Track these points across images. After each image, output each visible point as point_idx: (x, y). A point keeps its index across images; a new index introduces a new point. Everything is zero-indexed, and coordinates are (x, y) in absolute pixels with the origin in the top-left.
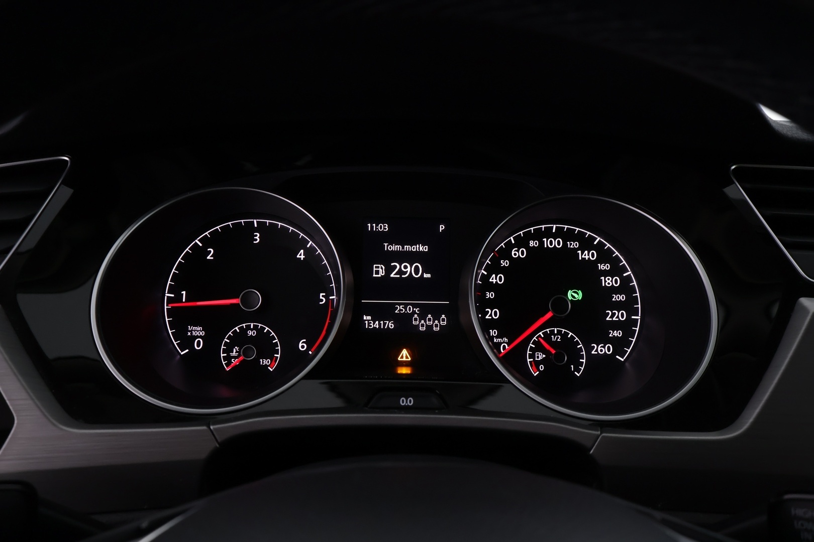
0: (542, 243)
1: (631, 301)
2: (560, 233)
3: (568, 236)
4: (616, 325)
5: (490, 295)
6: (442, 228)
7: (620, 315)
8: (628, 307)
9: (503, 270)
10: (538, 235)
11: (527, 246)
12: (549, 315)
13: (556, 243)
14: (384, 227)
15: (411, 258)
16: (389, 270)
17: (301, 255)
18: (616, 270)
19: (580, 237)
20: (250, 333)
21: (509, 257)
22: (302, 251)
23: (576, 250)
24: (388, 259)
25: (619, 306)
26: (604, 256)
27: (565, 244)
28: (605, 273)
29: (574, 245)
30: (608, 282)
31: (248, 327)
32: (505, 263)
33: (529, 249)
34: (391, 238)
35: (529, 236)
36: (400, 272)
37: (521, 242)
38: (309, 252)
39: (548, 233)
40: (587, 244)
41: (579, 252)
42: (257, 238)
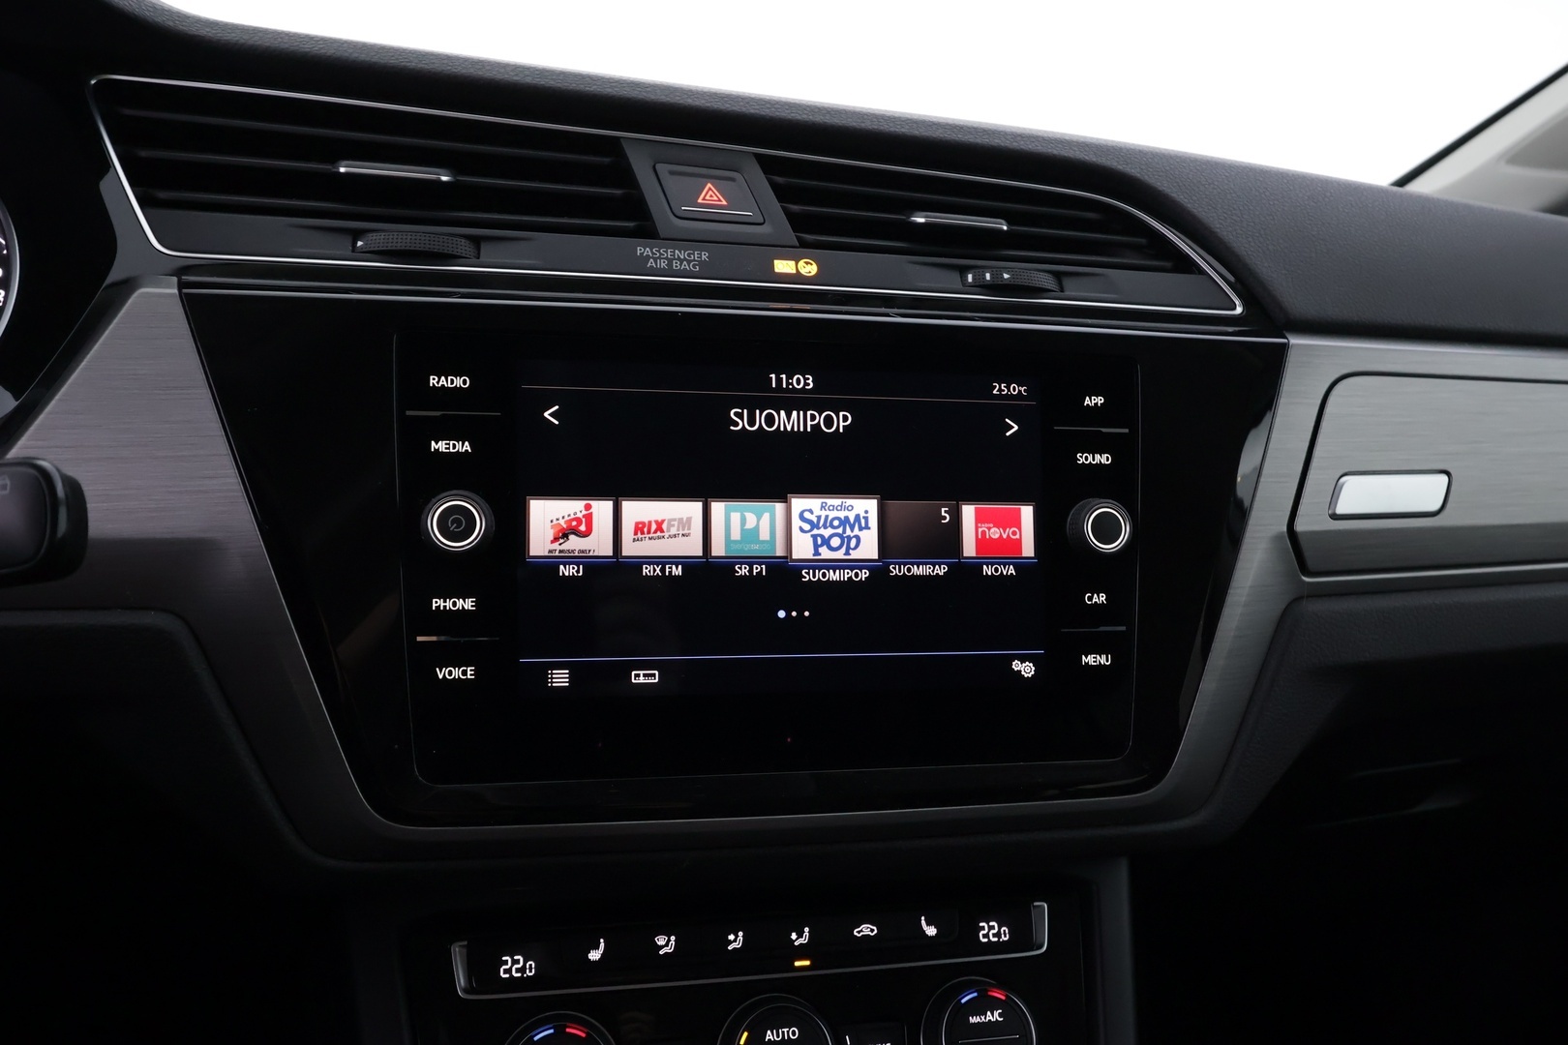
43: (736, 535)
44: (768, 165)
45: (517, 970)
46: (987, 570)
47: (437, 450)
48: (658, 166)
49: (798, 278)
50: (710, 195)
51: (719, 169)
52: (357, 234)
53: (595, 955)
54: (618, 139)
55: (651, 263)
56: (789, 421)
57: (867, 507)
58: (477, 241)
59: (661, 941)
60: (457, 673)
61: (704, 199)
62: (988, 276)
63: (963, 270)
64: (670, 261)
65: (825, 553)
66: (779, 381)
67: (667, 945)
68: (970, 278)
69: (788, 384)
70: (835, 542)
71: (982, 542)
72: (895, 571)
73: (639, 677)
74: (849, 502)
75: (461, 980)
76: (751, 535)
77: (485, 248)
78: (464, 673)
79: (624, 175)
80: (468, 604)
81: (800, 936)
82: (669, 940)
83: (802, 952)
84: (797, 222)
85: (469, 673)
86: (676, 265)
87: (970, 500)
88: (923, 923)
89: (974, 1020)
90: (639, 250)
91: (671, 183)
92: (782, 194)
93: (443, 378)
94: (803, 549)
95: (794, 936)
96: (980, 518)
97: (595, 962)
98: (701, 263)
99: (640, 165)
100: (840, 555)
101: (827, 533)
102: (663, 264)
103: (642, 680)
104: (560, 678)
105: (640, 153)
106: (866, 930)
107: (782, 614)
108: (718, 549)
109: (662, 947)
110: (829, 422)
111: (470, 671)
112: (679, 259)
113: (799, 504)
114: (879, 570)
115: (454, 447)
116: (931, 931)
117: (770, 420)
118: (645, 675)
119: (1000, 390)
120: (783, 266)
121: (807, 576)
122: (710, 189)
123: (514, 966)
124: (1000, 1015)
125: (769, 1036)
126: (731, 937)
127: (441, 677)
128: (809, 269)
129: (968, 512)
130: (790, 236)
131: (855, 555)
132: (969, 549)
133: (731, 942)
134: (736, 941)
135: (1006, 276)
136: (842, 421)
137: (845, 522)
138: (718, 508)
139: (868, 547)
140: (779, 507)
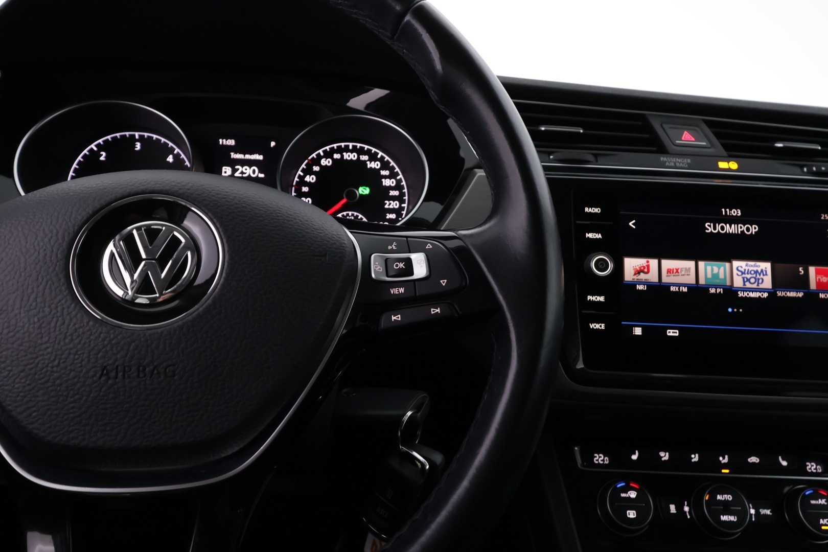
0: (342, 156)
1: (402, 194)
2: (355, 149)
3: (361, 151)
4: (391, 211)
5: (305, 189)
6: (273, 144)
7: (395, 205)
8: (400, 199)
9: (315, 173)
10: (340, 150)
11: (332, 158)
12: (344, 201)
13: (353, 156)
14: (231, 142)
15: (250, 163)
16: (234, 171)
17: (170, 159)
18: (393, 175)
19: (368, 152)
21: (319, 164)
22: (171, 156)
23: (365, 161)
24: (233, 163)
25: (394, 198)
26: (385, 165)
27: (359, 158)
28: (386, 177)
29: (364, 158)
30: (387, 182)
32: (316, 168)
33: (334, 160)
34: (236, 149)
35: (333, 151)
36: (242, 173)
37: (328, 155)
38: (177, 157)
39: (346, 149)
40: (373, 157)
41: (368, 163)
42: (138, 146)
43: (709, 276)
44: (710, 124)
45: (601, 461)
46: (822, 296)
47: (588, 237)
48: (664, 126)
49: (729, 170)
50: (687, 137)
51: (689, 125)
52: (550, 153)
53: (634, 457)
54: (644, 115)
55: (667, 164)
56: (731, 229)
57: (766, 266)
58: (596, 156)
59: (662, 454)
60: (597, 326)
61: (685, 138)
62: (814, 169)
63: (802, 167)
64: (675, 163)
65: (748, 285)
66: (726, 212)
67: (665, 456)
68: (805, 169)
69: (730, 213)
70: (753, 280)
71: (819, 283)
72: (779, 294)
73: (671, 333)
74: (758, 263)
75: (579, 461)
76: (716, 276)
77: (599, 159)
78: (601, 326)
79: (650, 129)
80: (602, 299)
81: (724, 458)
82: (665, 455)
83: (725, 466)
84: (726, 147)
85: (602, 326)
86: (678, 164)
87: (813, 265)
88: (780, 458)
89: (813, 502)
90: (662, 159)
91: (671, 132)
92: (718, 136)
93: (590, 208)
94: (738, 282)
95: (721, 458)
96: (817, 272)
97: (634, 461)
98: (688, 164)
99: (656, 125)
100: (755, 286)
101: (749, 276)
102: (672, 164)
103: (671, 334)
104: (638, 331)
105: (656, 121)
106: (754, 459)
107: (730, 310)
108: (702, 281)
109: (663, 457)
110: (748, 229)
111: (603, 325)
112: (678, 162)
113: (736, 264)
114: (772, 294)
115: (595, 236)
116: (784, 463)
117: (722, 228)
118: (673, 332)
119: (825, 217)
120: (723, 165)
121: (741, 294)
122: (686, 134)
123: (599, 459)
124: (826, 502)
125: (719, 497)
126: (693, 456)
127: (591, 327)
128: (734, 165)
129: (812, 270)
130: (724, 153)
131: (761, 286)
132: (813, 286)
133: (692, 458)
134: (695, 458)
135: (823, 168)
136: (754, 229)
137: (756, 272)
138: (701, 264)
139: (767, 283)
140: (727, 265)
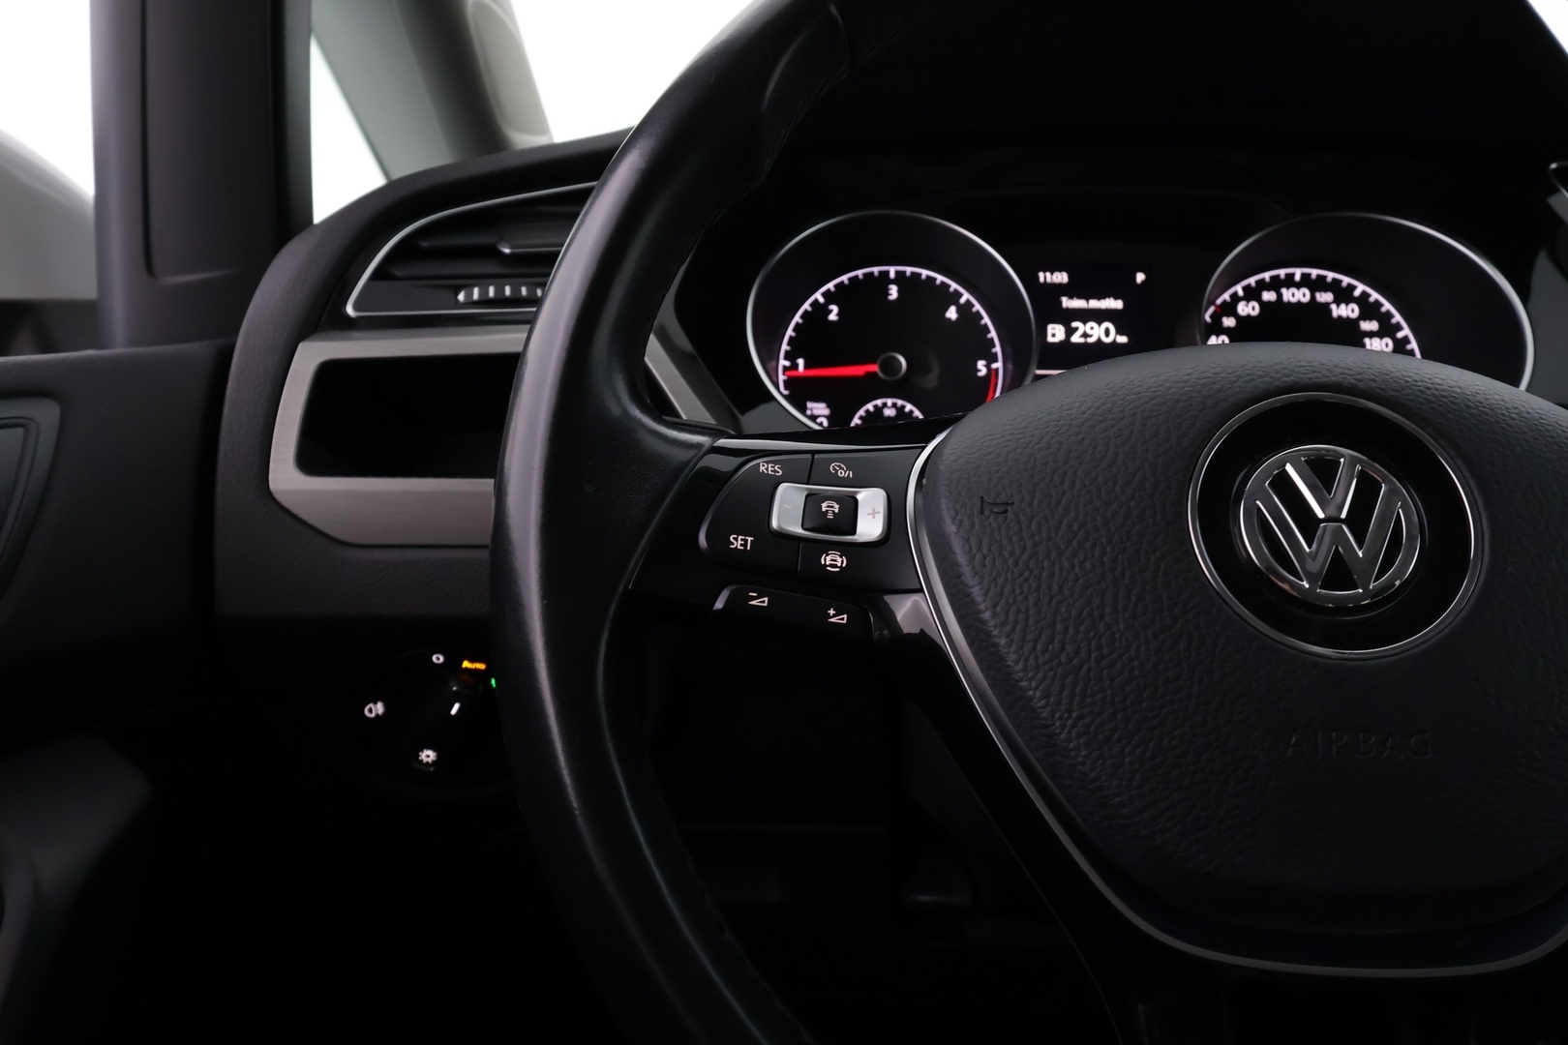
0: (1280, 296)
2: (1306, 281)
3: (1318, 285)
6: (1140, 277)
9: (1227, 331)
10: (1276, 284)
11: (1259, 299)
13: (1301, 295)
14: (1061, 278)
15: (1099, 316)
16: (1070, 332)
17: (952, 313)
18: (1388, 330)
19: (1334, 287)
20: (889, 412)
21: (1233, 312)
22: (954, 308)
23: (1326, 305)
24: (1067, 318)
26: (1369, 310)
27: (1313, 297)
28: (1371, 334)
29: (1325, 297)
30: (1375, 345)
31: (885, 405)
32: (1229, 322)
33: (1263, 304)
34: (1070, 290)
35: (1262, 285)
36: (1085, 335)
37: (1252, 294)
38: (965, 310)
39: (1289, 282)
40: (1344, 295)
41: (1333, 307)
42: (894, 292)
